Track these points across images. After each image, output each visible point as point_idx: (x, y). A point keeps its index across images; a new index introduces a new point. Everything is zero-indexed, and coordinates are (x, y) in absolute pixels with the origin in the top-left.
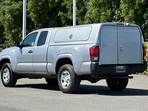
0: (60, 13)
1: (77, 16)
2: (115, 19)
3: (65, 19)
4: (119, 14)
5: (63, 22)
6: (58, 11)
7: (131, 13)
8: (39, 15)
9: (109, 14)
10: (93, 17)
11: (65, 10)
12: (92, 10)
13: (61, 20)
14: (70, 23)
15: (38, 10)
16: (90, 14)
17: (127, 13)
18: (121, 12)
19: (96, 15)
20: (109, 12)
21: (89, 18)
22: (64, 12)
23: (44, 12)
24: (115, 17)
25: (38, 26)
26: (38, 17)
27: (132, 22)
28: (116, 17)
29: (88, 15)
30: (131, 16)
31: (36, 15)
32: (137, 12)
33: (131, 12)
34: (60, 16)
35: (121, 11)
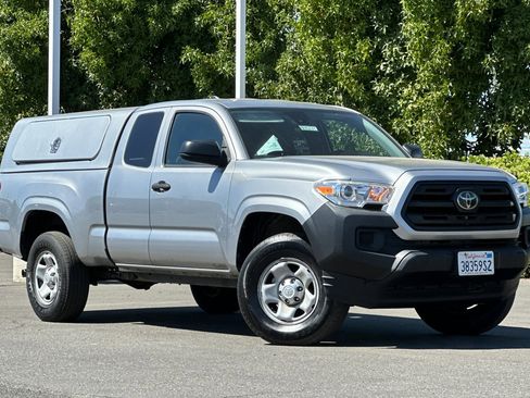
0: (189, 54)
1: (249, 64)
2: (382, 73)
3: (208, 76)
4: (398, 55)
5: (201, 84)
6: (183, 45)
7: (440, 53)
8: (114, 61)
9: (363, 55)
10: (307, 67)
11: (207, 41)
12: (303, 43)
13: (192, 78)
14: (224, 88)
15: (108, 40)
16: (295, 55)
17: (426, 54)
18: (404, 50)
19: (319, 59)
20: (364, 48)
21: (293, 73)
22: (204, 50)
23: (130, 49)
24: (382, 67)
25: (110, 100)
26: (109, 66)
27: (442, 83)
28: (386, 66)
29: (286, 59)
30: (440, 65)
31: (105, 59)
32: (462, 51)
33: (441, 49)
34: (188, 65)
35: (402, 44)
